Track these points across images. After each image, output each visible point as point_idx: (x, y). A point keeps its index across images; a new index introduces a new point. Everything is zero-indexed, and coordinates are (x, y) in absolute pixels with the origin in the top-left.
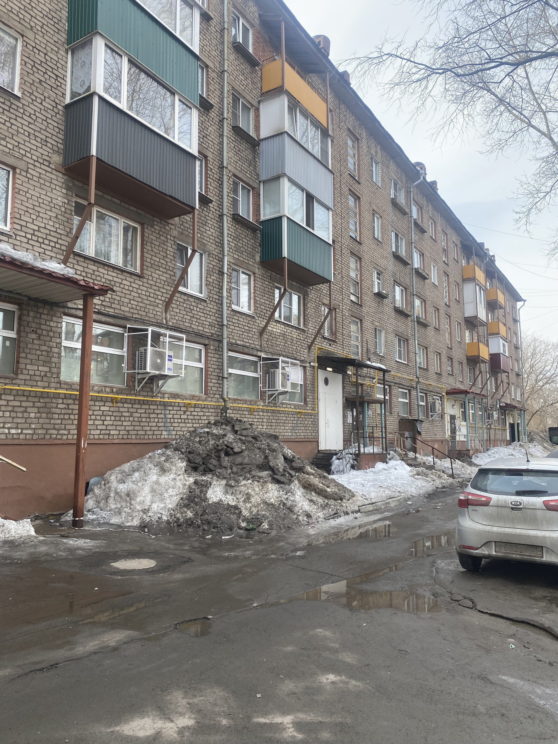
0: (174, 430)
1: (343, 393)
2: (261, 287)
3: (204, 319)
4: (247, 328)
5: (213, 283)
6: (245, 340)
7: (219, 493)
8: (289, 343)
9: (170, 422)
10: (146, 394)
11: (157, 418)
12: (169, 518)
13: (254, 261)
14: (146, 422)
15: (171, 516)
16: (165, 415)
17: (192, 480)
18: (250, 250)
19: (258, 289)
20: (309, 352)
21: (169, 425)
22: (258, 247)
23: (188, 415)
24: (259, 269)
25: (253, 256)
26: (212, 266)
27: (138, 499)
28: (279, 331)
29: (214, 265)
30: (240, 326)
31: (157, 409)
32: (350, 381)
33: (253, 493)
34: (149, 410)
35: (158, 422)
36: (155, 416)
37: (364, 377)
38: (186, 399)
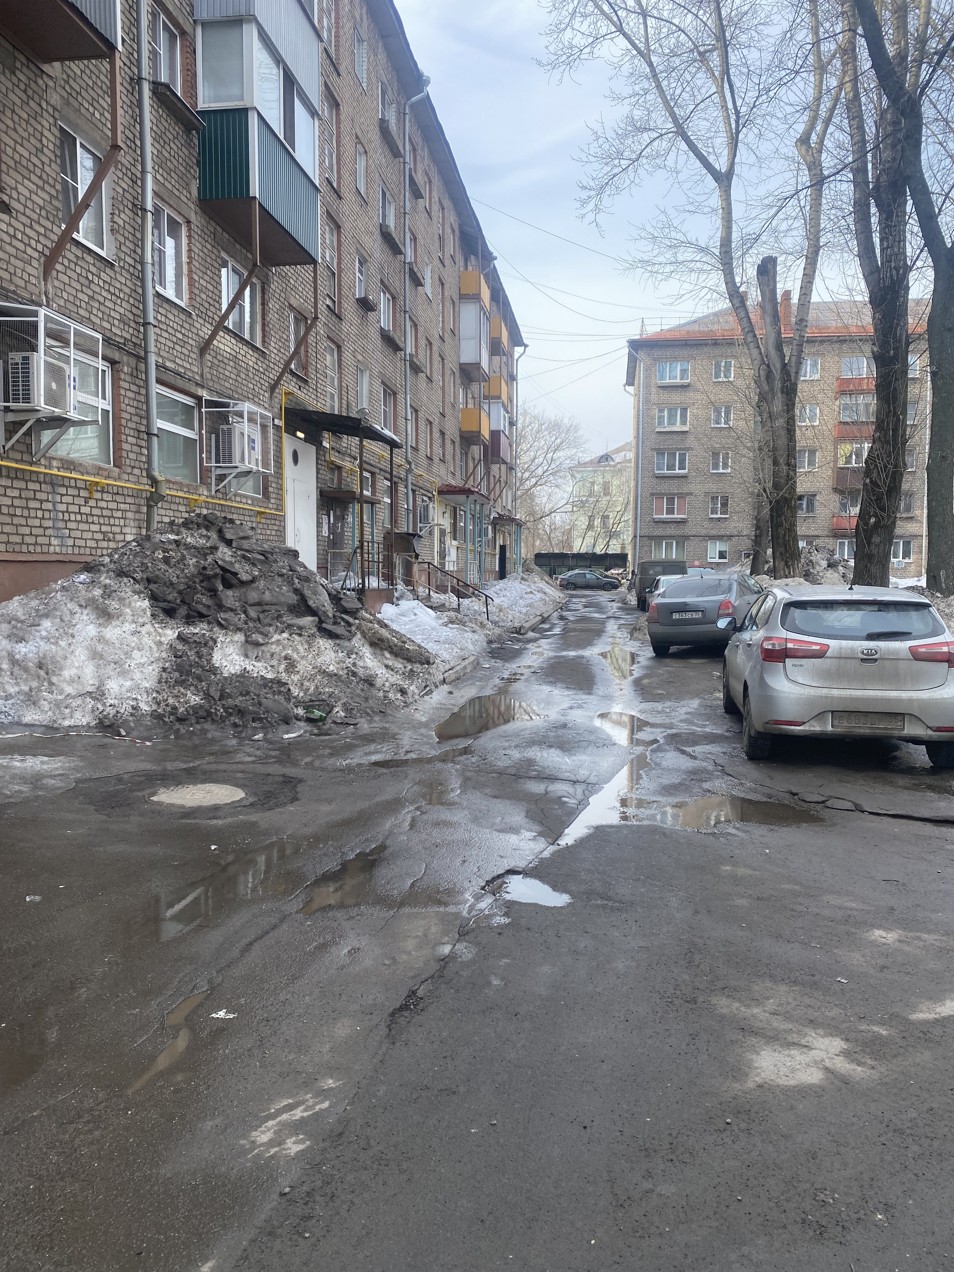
0: (70, 536)
1: (317, 482)
2: (201, 254)
3: (111, 305)
4: (180, 336)
5: (124, 228)
6: (178, 361)
7: (237, 657)
8: (243, 376)
9: (63, 520)
10: (18, 456)
11: (41, 509)
12: (154, 707)
13: (188, 196)
14: (22, 516)
15: (158, 704)
16: (54, 505)
17: (170, 634)
18: (182, 169)
19: (196, 257)
20: (271, 397)
21: (61, 525)
22: (195, 167)
23: (91, 507)
24: (196, 213)
25: (187, 185)
26: (120, 191)
27: (66, 673)
28: (228, 350)
29: (124, 190)
30: (170, 330)
31: (41, 491)
32: (325, 461)
33: (295, 656)
34: (27, 492)
35: (43, 518)
36: (38, 505)
37: (343, 454)
38: (88, 473)
